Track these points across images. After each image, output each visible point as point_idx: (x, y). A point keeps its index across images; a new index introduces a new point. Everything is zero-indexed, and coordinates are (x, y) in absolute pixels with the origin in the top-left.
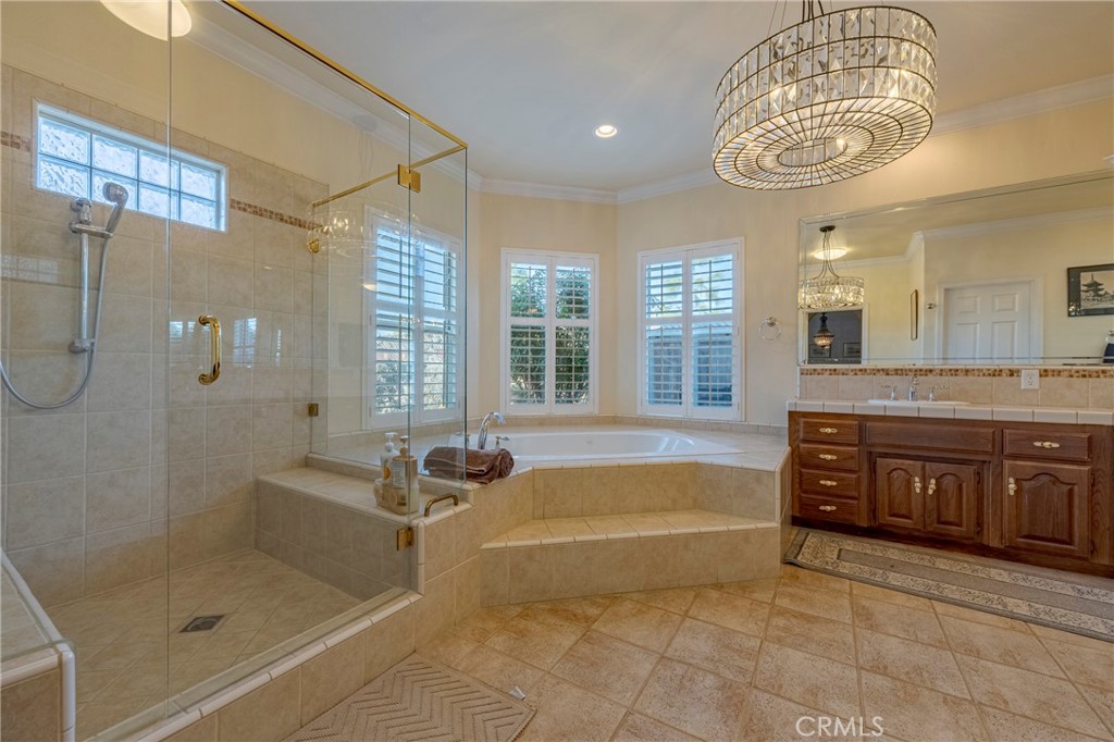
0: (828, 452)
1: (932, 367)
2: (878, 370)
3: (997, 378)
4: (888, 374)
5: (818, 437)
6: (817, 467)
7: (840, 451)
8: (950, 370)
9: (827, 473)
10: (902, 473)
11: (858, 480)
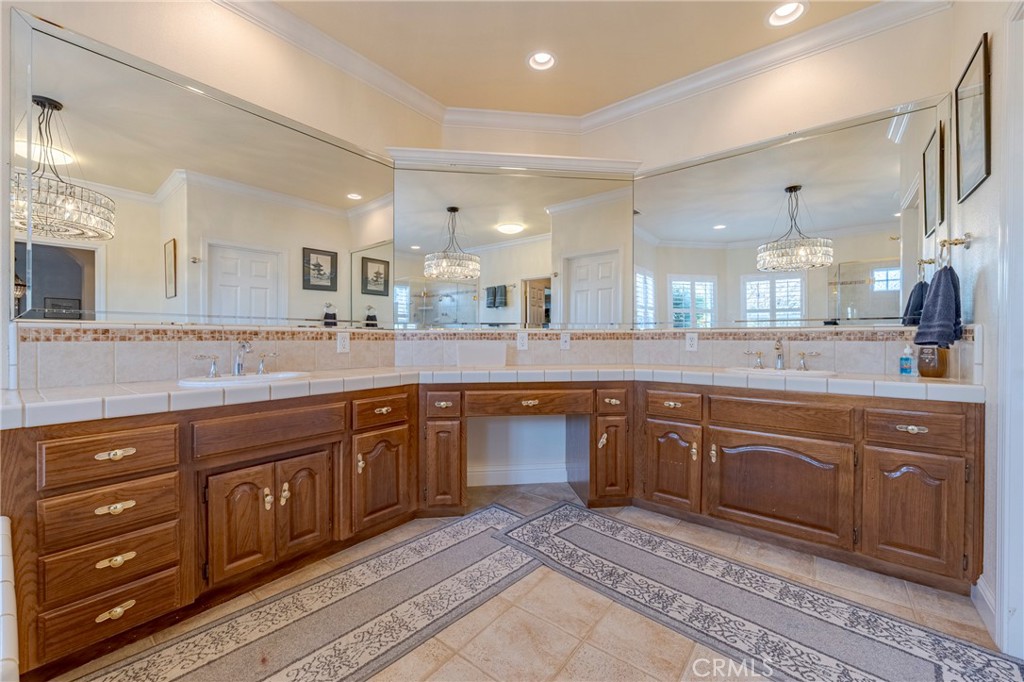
0: (117, 498)
1: (256, 329)
2: (186, 333)
3: (319, 342)
4: (200, 338)
5: (91, 473)
6: (90, 537)
7: (136, 489)
8: (277, 333)
9: (114, 541)
10: (246, 488)
11: (181, 528)
